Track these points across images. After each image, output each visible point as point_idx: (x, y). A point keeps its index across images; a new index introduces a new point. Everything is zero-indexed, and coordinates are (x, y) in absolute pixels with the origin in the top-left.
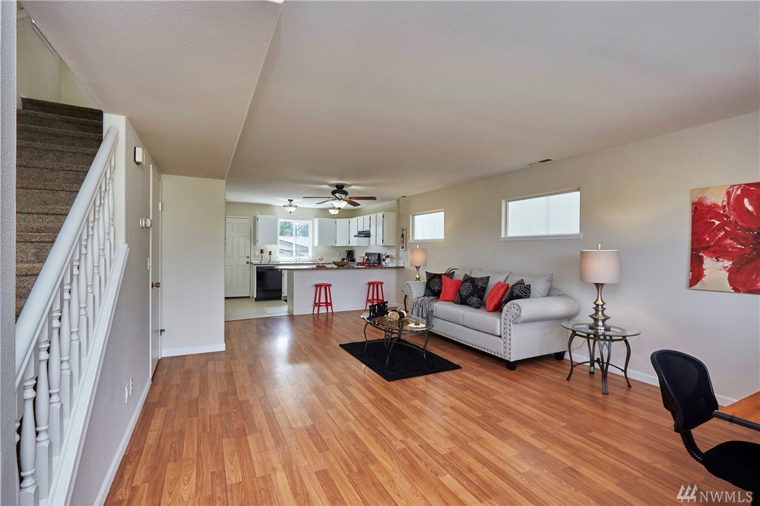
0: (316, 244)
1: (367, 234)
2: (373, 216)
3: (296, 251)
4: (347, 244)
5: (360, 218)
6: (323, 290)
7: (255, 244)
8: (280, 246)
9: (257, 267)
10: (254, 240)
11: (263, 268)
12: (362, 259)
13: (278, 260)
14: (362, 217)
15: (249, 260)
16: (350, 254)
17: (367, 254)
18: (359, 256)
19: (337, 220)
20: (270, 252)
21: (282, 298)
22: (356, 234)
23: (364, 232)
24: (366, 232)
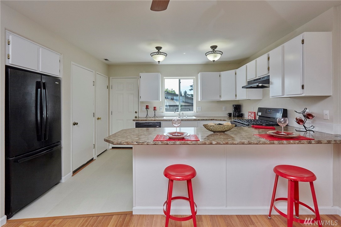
0: (199, 100)
1: (263, 82)
4: (232, 98)
9: (136, 123)
12: (253, 115)
13: (163, 115)
15: (137, 115)
16: (237, 110)
17: (260, 110)
18: (249, 112)
19: (222, 73)
20: (155, 108)
22: (245, 84)
23: (257, 79)
24: (260, 79)
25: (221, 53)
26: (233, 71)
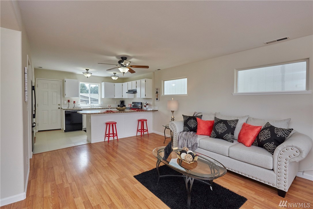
0: (103, 97)
1: (135, 92)
2: (138, 81)
3: (91, 101)
4: (121, 97)
5: (130, 83)
6: (111, 125)
7: (64, 96)
8: (80, 98)
9: (65, 111)
10: (63, 94)
11: (69, 111)
12: (130, 106)
13: (79, 106)
14: (131, 82)
15: (60, 106)
16: (122, 103)
17: (133, 103)
18: (128, 104)
19: (115, 83)
20: (74, 102)
21: (83, 129)
22: (127, 91)
23: (132, 90)
24: (133, 90)
25: (118, 77)
26: (121, 84)
